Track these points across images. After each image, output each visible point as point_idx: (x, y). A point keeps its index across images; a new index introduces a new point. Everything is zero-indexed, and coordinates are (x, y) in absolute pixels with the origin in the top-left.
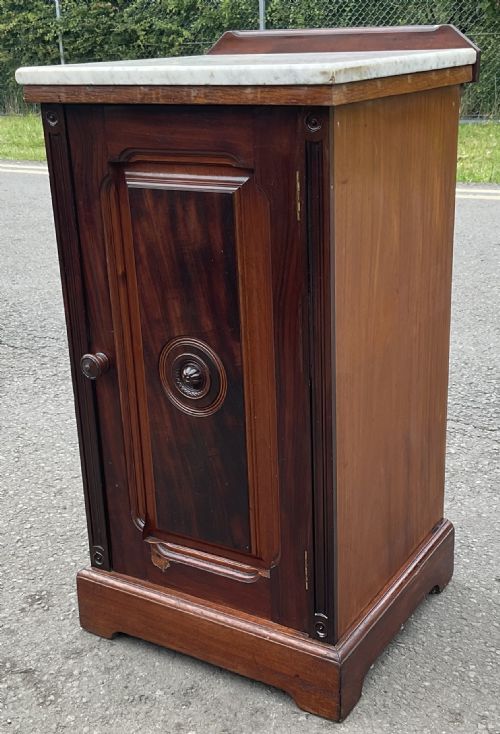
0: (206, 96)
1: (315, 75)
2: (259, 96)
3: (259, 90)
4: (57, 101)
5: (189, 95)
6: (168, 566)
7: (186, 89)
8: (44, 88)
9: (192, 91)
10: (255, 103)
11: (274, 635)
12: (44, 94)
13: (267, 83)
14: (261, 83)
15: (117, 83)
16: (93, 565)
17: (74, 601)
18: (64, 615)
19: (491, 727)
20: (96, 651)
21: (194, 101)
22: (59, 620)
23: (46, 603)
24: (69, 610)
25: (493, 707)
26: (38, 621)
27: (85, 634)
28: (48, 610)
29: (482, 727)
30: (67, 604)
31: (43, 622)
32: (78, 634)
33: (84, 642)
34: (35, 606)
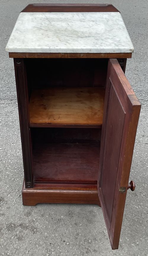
1: (128, 50)
2: (106, 56)
3: (106, 54)
4: (25, 57)
7: (79, 54)
9: (81, 55)
10: (105, 58)
11: (93, 192)
12: (19, 55)
14: (108, 52)
15: (51, 52)
16: (26, 187)
17: (12, 198)
18: (14, 203)
19: (144, 194)
20: (33, 211)
21: (81, 57)
22: (13, 205)
23: (4, 201)
24: (13, 201)
25: (141, 189)
26: (7, 208)
27: (25, 207)
28: (6, 203)
29: (142, 195)
30: (11, 199)
31: (9, 208)
32: (23, 208)
33: (28, 209)
34: (1, 203)
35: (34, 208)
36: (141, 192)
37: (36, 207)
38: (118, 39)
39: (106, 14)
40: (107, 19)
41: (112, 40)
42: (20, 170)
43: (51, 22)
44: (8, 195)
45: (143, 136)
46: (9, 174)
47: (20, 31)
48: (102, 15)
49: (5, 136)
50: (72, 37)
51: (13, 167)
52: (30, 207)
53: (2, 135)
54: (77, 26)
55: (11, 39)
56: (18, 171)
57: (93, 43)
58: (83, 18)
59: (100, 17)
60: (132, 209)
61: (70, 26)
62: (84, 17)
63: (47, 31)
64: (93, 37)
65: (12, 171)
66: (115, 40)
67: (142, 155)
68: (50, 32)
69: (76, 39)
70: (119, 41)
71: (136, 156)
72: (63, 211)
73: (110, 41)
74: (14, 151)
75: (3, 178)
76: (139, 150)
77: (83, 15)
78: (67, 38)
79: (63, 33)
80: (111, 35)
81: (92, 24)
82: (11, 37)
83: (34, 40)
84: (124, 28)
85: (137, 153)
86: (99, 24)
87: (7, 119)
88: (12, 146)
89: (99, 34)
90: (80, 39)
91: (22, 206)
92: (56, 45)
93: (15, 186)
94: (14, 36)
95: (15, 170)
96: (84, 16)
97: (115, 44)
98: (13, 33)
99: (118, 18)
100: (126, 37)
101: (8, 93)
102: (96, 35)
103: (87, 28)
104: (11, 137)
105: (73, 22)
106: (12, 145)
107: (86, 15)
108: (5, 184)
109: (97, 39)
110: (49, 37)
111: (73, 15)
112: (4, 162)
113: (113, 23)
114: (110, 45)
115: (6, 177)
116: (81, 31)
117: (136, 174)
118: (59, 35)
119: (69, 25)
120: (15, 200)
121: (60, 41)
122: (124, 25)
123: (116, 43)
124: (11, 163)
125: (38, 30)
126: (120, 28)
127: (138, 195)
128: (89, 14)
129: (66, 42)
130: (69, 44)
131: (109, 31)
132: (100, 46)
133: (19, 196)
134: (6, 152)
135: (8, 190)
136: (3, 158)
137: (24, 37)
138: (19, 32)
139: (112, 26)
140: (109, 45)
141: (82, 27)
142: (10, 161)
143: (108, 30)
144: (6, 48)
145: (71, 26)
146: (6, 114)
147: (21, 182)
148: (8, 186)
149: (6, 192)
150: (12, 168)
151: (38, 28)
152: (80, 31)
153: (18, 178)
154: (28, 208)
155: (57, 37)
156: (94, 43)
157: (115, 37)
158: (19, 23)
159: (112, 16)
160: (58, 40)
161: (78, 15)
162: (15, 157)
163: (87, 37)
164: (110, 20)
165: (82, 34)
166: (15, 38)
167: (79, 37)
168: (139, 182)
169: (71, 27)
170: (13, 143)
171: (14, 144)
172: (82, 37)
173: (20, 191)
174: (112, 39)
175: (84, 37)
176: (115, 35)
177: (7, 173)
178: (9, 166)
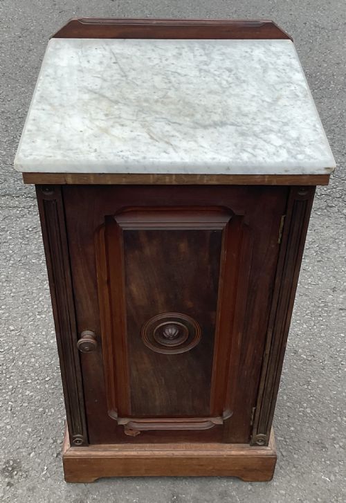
4: (64, 183)
6: (139, 433)
7: (199, 177)
9: (205, 177)
10: (263, 184)
12: (48, 178)
13: (277, 174)
17: (39, 461)
18: (43, 476)
19: (341, 444)
20: (91, 496)
21: (205, 183)
22: (43, 481)
23: (21, 470)
24: (43, 470)
25: (333, 430)
26: (29, 489)
27: (72, 485)
28: (27, 475)
29: (337, 446)
30: (37, 465)
31: (34, 488)
32: (67, 488)
33: (77, 492)
34: (15, 477)
36: (334, 439)
38: (294, 134)
39: (258, 47)
40: (264, 62)
41: (279, 135)
43: (127, 73)
44: (30, 454)
45: (334, 290)
46: (32, 396)
47: (50, 104)
48: (249, 50)
49: (22, 294)
50: (180, 124)
51: (41, 378)
52: (83, 485)
53: (14, 290)
54: (191, 86)
55: (28, 131)
56: (53, 387)
57: (234, 147)
58: (204, 58)
59: (245, 56)
60: (315, 484)
61: (173, 86)
62: (206, 54)
63: (117, 102)
64: (232, 124)
65: (38, 387)
66: (287, 137)
67: (332, 340)
68: (126, 108)
69: (191, 131)
70: (298, 139)
71: (321, 342)
72: (159, 495)
73: (276, 140)
74: (44, 333)
75: (17, 407)
76: (327, 325)
77: (204, 49)
78: (168, 128)
79: (157, 112)
80: (276, 119)
81: (227, 81)
82: (29, 126)
83: (87, 134)
84: (305, 96)
85: (323, 335)
86: (244, 81)
87: (26, 249)
88: (39, 320)
89: (246, 115)
90: (200, 132)
91: (64, 484)
92: (143, 152)
93: (47, 429)
94: (34, 120)
95: (47, 386)
96: (207, 52)
97: (289, 152)
98: (34, 112)
99: (288, 60)
100: (314, 126)
102: (239, 120)
103: (216, 93)
104: (34, 295)
105: (179, 71)
106: (38, 317)
107: (212, 48)
108: (24, 422)
109: (243, 134)
110: (123, 125)
111: (179, 48)
112: (20, 363)
113: (278, 77)
114: (276, 154)
115: (26, 404)
116: (203, 103)
117: (321, 390)
118: (148, 119)
119: (170, 82)
120: (46, 468)
121: (152, 138)
122: (305, 85)
123: (289, 145)
124: (37, 365)
125: (95, 99)
126: (298, 96)
127: (327, 446)
128: (218, 47)
129: (167, 143)
130: (175, 148)
131: (271, 104)
132: (250, 155)
133: (55, 455)
134: (24, 337)
135: (30, 441)
136: (17, 353)
137: (61, 124)
138: (48, 107)
139: (278, 87)
140: (274, 154)
141: (203, 89)
142: (33, 360)
143: (268, 102)
144: (16, 162)
145: (176, 85)
146: (24, 236)
147: (59, 416)
148: (30, 430)
149: (24, 447)
150: (38, 379)
151: (96, 93)
152: (198, 105)
153: (52, 406)
154: (78, 489)
155: (144, 125)
156: (236, 145)
157: (286, 124)
158: (47, 76)
159: (274, 54)
160: (148, 136)
161: (192, 50)
163: (218, 125)
164: (271, 66)
165: (206, 117)
166: (38, 130)
167: (197, 125)
168: (330, 411)
169: (177, 90)
171: (44, 316)
172: (205, 127)
174: (279, 131)
175: (210, 126)
176: (285, 120)
177: (27, 394)
178: (33, 375)
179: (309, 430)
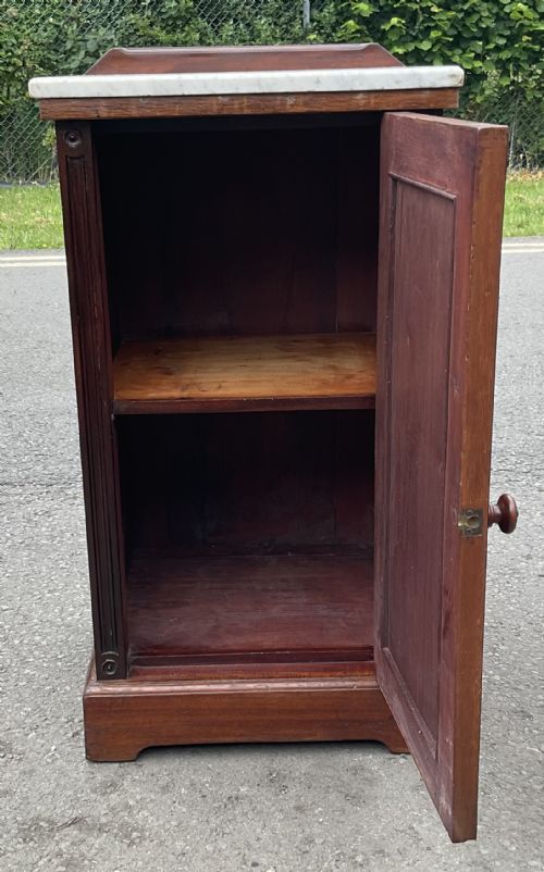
0: (306, 104)
1: (443, 78)
2: (372, 101)
3: (373, 95)
4: (94, 115)
5: (284, 105)
7: (279, 98)
8: (74, 102)
9: (288, 99)
10: (367, 108)
11: (360, 683)
12: (73, 109)
13: (386, 88)
14: (378, 87)
15: (186, 93)
16: (100, 676)
17: (43, 742)
18: (50, 757)
20: (129, 776)
21: (289, 109)
22: (48, 763)
23: (11, 753)
24: (49, 751)
28: (21, 759)
30: (38, 746)
31: (32, 771)
32: (89, 769)
33: (106, 773)
35: (131, 767)
37: (140, 766)
42: (76, 660)
44: (27, 735)
46: (34, 675)
49: (23, 574)
51: (49, 656)
52: (117, 765)
56: (69, 664)
60: (514, 755)
65: (45, 665)
72: (246, 772)
74: (57, 611)
76: (520, 592)
87: (32, 531)
88: (50, 598)
91: (84, 765)
93: (59, 708)
95: (59, 664)
101: (39, 468)
104: (42, 574)
106: (49, 595)
108: (19, 702)
112: (17, 642)
115: (24, 683)
120: (53, 748)
124: (44, 643)
133: (70, 735)
134: (25, 616)
135: (28, 721)
136: (12, 632)
142: (38, 638)
146: (29, 520)
148: (30, 709)
149: (19, 727)
150: (45, 657)
153: (67, 684)
154: (109, 771)
162: (59, 626)
170: (50, 592)
171: (57, 594)
173: (76, 720)
177: (26, 672)
178: (36, 653)
179: (500, 698)
